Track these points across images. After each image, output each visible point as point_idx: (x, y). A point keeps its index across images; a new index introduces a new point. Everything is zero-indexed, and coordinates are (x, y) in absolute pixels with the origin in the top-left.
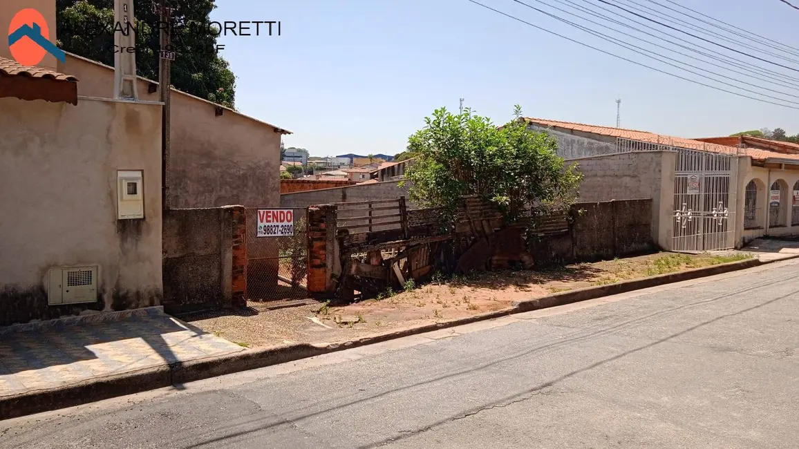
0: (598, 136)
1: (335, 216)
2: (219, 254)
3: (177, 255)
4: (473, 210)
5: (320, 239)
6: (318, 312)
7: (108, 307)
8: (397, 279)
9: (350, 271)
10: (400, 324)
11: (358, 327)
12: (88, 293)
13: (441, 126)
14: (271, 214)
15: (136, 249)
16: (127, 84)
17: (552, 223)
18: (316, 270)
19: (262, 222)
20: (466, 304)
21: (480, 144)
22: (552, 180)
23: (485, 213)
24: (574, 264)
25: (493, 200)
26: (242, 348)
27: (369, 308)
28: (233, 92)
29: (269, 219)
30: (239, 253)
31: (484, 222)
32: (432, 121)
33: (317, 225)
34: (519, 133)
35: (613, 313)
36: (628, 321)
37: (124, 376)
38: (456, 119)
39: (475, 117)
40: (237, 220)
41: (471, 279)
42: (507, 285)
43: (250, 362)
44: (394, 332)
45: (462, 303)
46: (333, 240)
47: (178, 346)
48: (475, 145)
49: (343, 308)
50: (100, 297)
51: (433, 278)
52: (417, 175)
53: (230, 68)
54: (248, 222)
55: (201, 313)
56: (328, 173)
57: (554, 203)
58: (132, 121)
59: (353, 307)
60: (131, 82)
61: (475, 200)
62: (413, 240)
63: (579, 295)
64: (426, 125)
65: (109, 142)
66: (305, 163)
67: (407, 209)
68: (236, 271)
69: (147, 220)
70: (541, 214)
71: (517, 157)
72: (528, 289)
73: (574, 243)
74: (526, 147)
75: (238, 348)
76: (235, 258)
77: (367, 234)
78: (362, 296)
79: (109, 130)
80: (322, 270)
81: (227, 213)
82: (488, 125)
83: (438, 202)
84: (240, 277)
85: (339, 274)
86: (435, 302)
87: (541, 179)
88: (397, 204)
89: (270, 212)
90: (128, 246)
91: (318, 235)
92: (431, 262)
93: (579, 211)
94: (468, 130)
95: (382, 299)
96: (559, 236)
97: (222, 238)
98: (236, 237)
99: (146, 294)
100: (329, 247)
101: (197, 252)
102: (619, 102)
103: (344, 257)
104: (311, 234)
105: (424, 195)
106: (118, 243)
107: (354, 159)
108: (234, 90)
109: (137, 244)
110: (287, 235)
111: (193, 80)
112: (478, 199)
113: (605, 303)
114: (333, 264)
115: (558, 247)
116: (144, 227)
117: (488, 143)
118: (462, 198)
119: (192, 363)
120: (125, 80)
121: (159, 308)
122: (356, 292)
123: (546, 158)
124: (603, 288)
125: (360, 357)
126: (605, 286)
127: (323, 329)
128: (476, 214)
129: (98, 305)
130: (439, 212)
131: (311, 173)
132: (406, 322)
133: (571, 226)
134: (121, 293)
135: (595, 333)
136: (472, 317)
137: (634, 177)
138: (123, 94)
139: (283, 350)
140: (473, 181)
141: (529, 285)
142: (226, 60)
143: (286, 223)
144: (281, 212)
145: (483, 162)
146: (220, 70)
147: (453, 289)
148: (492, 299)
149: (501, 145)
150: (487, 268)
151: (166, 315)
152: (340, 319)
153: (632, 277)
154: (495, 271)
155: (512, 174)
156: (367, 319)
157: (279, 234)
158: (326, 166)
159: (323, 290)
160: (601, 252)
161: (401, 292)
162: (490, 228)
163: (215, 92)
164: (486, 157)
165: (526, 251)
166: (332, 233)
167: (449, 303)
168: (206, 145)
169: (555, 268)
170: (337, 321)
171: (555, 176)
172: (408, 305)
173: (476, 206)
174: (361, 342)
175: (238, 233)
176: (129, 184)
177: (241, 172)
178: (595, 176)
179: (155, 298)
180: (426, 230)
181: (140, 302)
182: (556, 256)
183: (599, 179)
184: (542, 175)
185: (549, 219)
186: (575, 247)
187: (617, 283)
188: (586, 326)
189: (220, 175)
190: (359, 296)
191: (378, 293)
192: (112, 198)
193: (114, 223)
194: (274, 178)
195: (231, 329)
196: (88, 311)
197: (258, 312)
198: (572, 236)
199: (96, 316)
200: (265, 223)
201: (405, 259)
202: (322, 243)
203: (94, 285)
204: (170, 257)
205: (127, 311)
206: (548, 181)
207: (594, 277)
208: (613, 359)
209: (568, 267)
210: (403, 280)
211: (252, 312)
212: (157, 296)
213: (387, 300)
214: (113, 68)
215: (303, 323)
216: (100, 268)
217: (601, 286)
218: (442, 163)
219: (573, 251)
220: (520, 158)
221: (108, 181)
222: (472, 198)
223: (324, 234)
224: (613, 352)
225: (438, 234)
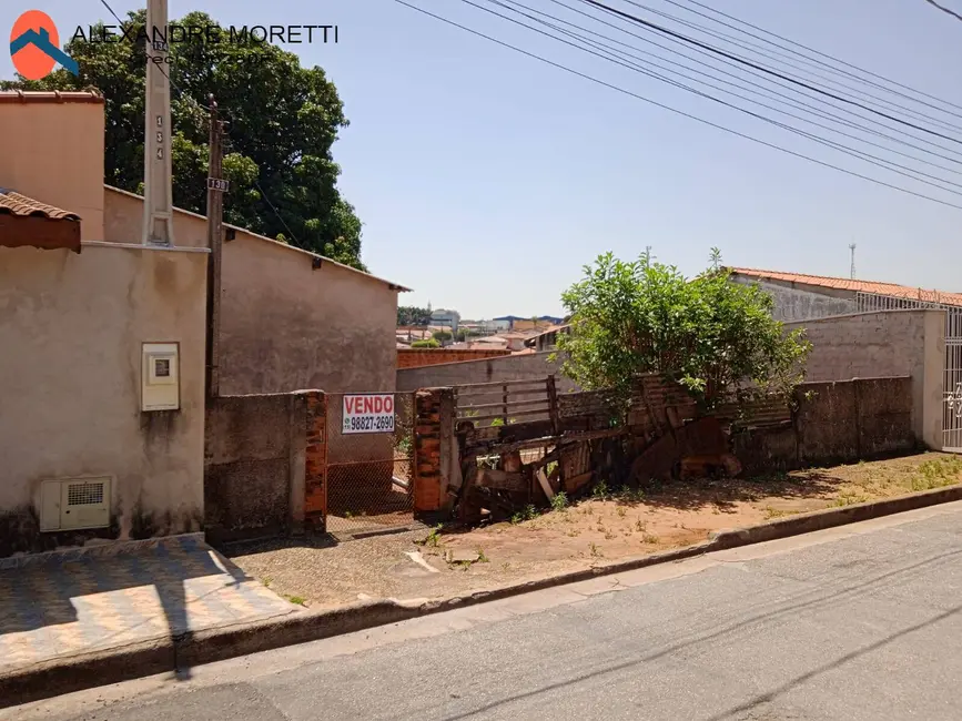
0: (829, 290)
1: (454, 403)
2: (286, 457)
3: (228, 460)
4: (652, 393)
5: (431, 436)
6: (424, 543)
7: (125, 534)
8: (542, 489)
9: (474, 482)
10: (537, 567)
11: (476, 570)
12: (96, 515)
13: (606, 278)
14: (363, 402)
15: (167, 452)
16: (161, 224)
17: (769, 411)
18: (426, 480)
19: (349, 411)
20: (641, 534)
21: (662, 302)
22: (766, 352)
23: (670, 398)
24: (800, 469)
25: (681, 381)
26: (295, 606)
27: (498, 538)
28: (359, 243)
29: (359, 408)
30: (315, 457)
31: (669, 411)
32: (594, 271)
33: (429, 416)
34: (717, 286)
35: (863, 556)
36: (892, 571)
37: (101, 656)
38: (627, 268)
39: (656, 265)
40: (314, 410)
41: (651, 493)
42: (702, 502)
43: (301, 632)
44: (525, 582)
45: (634, 533)
46: (450, 437)
47: (201, 602)
48: (655, 303)
49: (460, 536)
50: (114, 520)
51: (595, 491)
52: (572, 344)
53: (356, 213)
54: (330, 413)
55: (256, 543)
56: (483, 339)
57: (772, 384)
58: (164, 276)
59: (477, 536)
60: (165, 221)
61: (655, 379)
62: (565, 437)
63: (810, 521)
64: (586, 276)
65: (132, 305)
66: (454, 327)
67: (558, 393)
68: (311, 485)
69: (184, 411)
70: (752, 399)
71: (715, 319)
72: (733, 509)
73: (800, 440)
74: (727, 306)
75: (285, 605)
76: (309, 463)
77: (500, 428)
78: (491, 517)
79: (131, 287)
80: (433, 480)
81: (298, 401)
82: (673, 276)
83: (605, 383)
84: (317, 490)
85: (459, 486)
86: (596, 529)
87: (750, 351)
88: (544, 386)
89: (361, 399)
90: (154, 448)
91: (428, 430)
92: (593, 466)
93: (807, 394)
94: (645, 282)
95: (518, 522)
96: (778, 430)
97: (291, 435)
98: (311, 434)
99: (180, 517)
100: (445, 447)
101: (256, 455)
102: (853, 248)
103: (466, 461)
104: (419, 428)
105: (582, 372)
106: (141, 443)
107: (515, 322)
108: (360, 239)
109: (168, 446)
110: (385, 430)
112: (660, 379)
113: (850, 535)
114: (450, 471)
115: (775, 445)
116: (178, 420)
117: (675, 300)
118: (637, 377)
119: (209, 634)
120: (157, 219)
121: (199, 536)
122: (484, 511)
123: (757, 321)
124: (846, 511)
125: (468, 625)
126: (850, 507)
127: (424, 573)
128: (658, 398)
129: (111, 532)
130: (604, 397)
131: (461, 339)
132: (546, 564)
133: (794, 416)
134: (144, 515)
135: (839, 593)
136: (647, 557)
137: (886, 345)
138: (153, 238)
139: (352, 613)
140: (653, 354)
141: (734, 503)
142: (351, 203)
143: (383, 414)
144: (376, 399)
145: (666, 327)
147: (624, 508)
148: (679, 525)
149: (692, 302)
150: (673, 475)
151: (207, 545)
152: (452, 556)
153: (888, 491)
154: (685, 481)
155: (709, 343)
156: (491, 557)
157: (375, 430)
158: (480, 331)
159: (436, 508)
160: (840, 452)
161: (548, 512)
162: (678, 418)
163: (334, 243)
164: (670, 321)
165: (730, 451)
166: (449, 427)
167: (615, 530)
168: (299, 308)
169: (773, 475)
170: (448, 559)
171: (770, 346)
172: (554, 533)
173: (657, 388)
174: (475, 597)
175: (314, 428)
176: (158, 363)
177: (345, 342)
178: (828, 344)
179: (193, 522)
180: (586, 423)
181: (172, 526)
182: (775, 458)
183: (833, 348)
184: (753, 346)
185: (763, 406)
186: (801, 445)
187: (867, 503)
188: (824, 578)
189: (317, 346)
190: (487, 516)
191: (514, 514)
192: (134, 383)
193: (136, 415)
194: (388, 349)
195: (290, 572)
196: (96, 540)
197: (339, 541)
198: (797, 428)
199: (108, 548)
200: (353, 414)
201: (555, 463)
202: (435, 442)
203: (105, 504)
204: (218, 463)
205: (153, 539)
206: (760, 353)
207: (832, 492)
208: (873, 647)
209: (791, 474)
210: (551, 492)
211: (330, 541)
212: (196, 518)
213: (526, 524)
214: (141, 197)
215: (397, 563)
216: (115, 480)
217: (842, 508)
218: (608, 328)
219: (798, 450)
220: (719, 321)
221: (129, 358)
222: (651, 376)
223: (438, 429)
224: (871, 633)
225: (603, 428)
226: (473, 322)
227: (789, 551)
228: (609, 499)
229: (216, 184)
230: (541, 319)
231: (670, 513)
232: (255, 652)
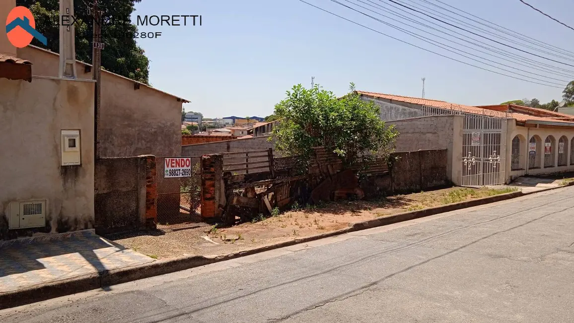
0: (409, 105)
1: (222, 162)
2: (136, 190)
3: (105, 192)
4: (321, 157)
5: (210, 179)
6: (209, 232)
7: (53, 230)
8: (266, 206)
9: (232, 203)
10: (269, 240)
11: (238, 243)
12: (38, 220)
13: (298, 97)
14: (175, 161)
15: (75, 187)
16: (69, 67)
17: (377, 166)
18: (207, 202)
19: (168, 166)
20: (316, 225)
21: (326, 111)
22: (376, 136)
23: (329, 159)
24: (393, 196)
25: (334, 151)
26: (154, 259)
27: (246, 229)
28: (148, 72)
29: (173, 165)
30: (150, 189)
31: (329, 166)
32: (291, 94)
33: (209, 169)
34: (353, 103)
35: (419, 231)
36: (431, 237)
38: (309, 93)
39: (322, 91)
40: (149, 166)
41: (320, 207)
42: (345, 211)
43: (159, 270)
44: (264, 247)
45: (313, 225)
46: (220, 180)
47: (106, 259)
48: (322, 111)
49: (227, 229)
50: (48, 223)
51: (292, 207)
52: (281, 132)
53: (146, 54)
54: (158, 167)
55: (123, 234)
56: (217, 130)
57: (378, 153)
58: (72, 94)
59: (235, 229)
60: (72, 65)
62: (277, 180)
63: (397, 218)
64: (287, 96)
65: (55, 109)
66: (200, 123)
67: (274, 157)
68: (149, 203)
69: (83, 166)
71: (352, 119)
72: (359, 214)
73: (393, 181)
74: (358, 112)
75: (150, 259)
76: (148, 193)
77: (245, 175)
78: (241, 220)
79: (55, 99)
80: (212, 201)
81: (142, 160)
82: (331, 97)
83: (296, 152)
84: (152, 207)
85: (225, 205)
86: (294, 224)
87: (369, 136)
88: (266, 153)
90: (69, 185)
91: (209, 176)
92: (291, 195)
93: (396, 158)
94: (317, 100)
95: (256, 222)
96: (382, 176)
97: (139, 179)
98: (148, 178)
99: (82, 221)
100: (217, 185)
101: (120, 189)
102: (424, 80)
103: (228, 192)
104: (204, 175)
105: (286, 147)
106: (61, 182)
107: (236, 120)
108: (148, 70)
109: (75, 183)
110: (186, 176)
111: (118, 63)
112: (324, 150)
113: (414, 224)
114: (220, 197)
115: (381, 183)
116: (81, 171)
117: (332, 110)
118: (313, 149)
119: (116, 271)
120: (67, 64)
121: (92, 231)
122: (237, 218)
123: (372, 121)
124: (413, 213)
125: (239, 265)
126: (415, 211)
127: (212, 245)
128: (323, 160)
129: (46, 229)
130: (297, 159)
131: (204, 130)
132: (273, 239)
133: (390, 169)
134: (63, 220)
135: (407, 245)
136: (320, 234)
137: (435, 133)
138: (65, 74)
139: (183, 261)
140: (321, 137)
141: (360, 211)
142: (142, 48)
143: (185, 168)
144: (182, 160)
145: (327, 123)
146: (138, 55)
147: (307, 214)
148: (335, 221)
149: (341, 111)
150: (331, 199)
151: (98, 236)
152: (225, 237)
153: (433, 204)
154: (337, 201)
155: (349, 132)
156: (245, 238)
157: (181, 176)
158: (216, 125)
159: (213, 216)
160: (412, 187)
161: (269, 217)
162: (333, 170)
163: (134, 72)
164: (330, 120)
165: (358, 186)
166: (219, 174)
167: (304, 224)
168: (127, 111)
169: (379, 198)
170: (223, 239)
171: (378, 133)
172: (274, 227)
173: (324, 154)
174: (241, 254)
175: (150, 175)
176: (70, 140)
177: (153, 130)
178: (407, 133)
179: (89, 223)
180: (287, 172)
181: (78, 226)
182: (380, 190)
183: (410, 135)
184: (370, 133)
185: (375, 164)
186: (393, 183)
187: (423, 209)
188: (401, 240)
189: (137, 132)
190: (238, 220)
191: (252, 219)
192: (57, 150)
193: (58, 168)
194: (177, 135)
195: (145, 246)
196: (39, 233)
197: (165, 232)
198: (391, 175)
199: (45, 237)
200: (170, 168)
201: (273, 193)
202: (212, 182)
203: (43, 214)
204: (100, 193)
205: (68, 233)
206: (373, 137)
207: (407, 205)
208: (420, 264)
209: (388, 198)
210: (271, 208)
211: (161, 233)
212: (90, 221)
213: (259, 223)
214: (58, 54)
215: (198, 241)
216: (48, 202)
217: (411, 212)
218: (299, 123)
219: (392, 187)
220: (354, 120)
221: (54, 137)
222: (321, 149)
223: (213, 176)
224: (420, 259)
225: (296, 175)
226: (211, 120)
227: (386, 231)
228: (300, 211)
229: (98, 45)
230: (251, 118)
231: (329, 216)
232: (139, 279)
